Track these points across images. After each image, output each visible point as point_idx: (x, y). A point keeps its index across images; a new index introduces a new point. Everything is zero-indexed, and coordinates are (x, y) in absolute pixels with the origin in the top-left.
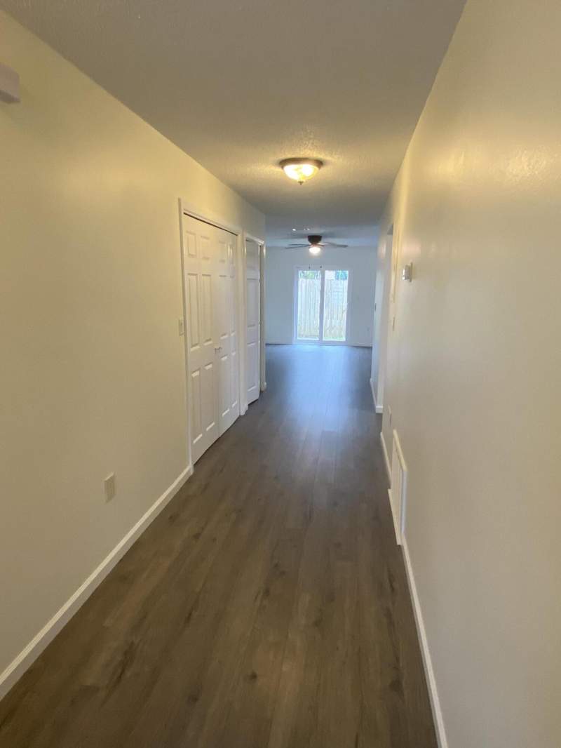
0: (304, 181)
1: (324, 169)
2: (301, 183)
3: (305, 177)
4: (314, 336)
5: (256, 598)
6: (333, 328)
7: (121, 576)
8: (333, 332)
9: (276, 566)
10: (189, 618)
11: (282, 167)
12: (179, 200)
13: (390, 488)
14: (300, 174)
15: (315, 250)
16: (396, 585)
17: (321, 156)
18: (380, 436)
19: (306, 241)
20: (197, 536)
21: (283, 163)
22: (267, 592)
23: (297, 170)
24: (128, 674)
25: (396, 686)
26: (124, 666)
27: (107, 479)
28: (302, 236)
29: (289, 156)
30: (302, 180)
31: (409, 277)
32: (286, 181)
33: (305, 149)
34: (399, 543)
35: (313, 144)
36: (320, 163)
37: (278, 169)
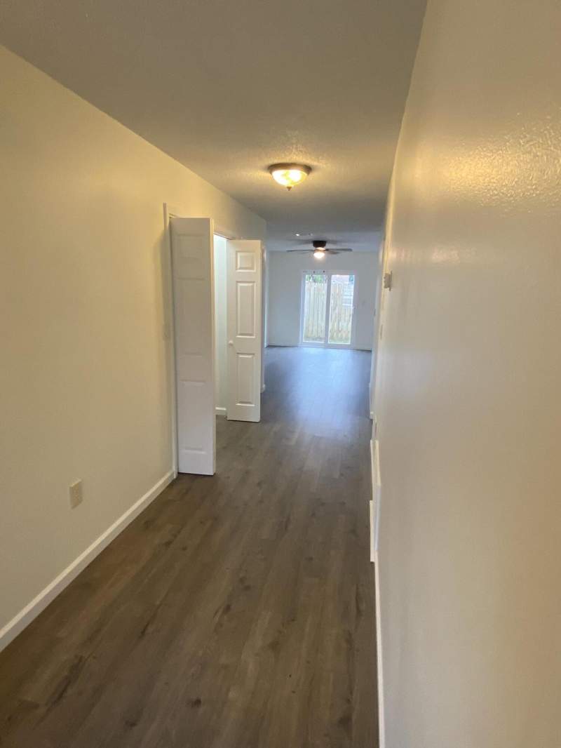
0: (292, 186)
1: (313, 175)
2: (289, 188)
3: (292, 183)
4: (320, 339)
5: (216, 613)
6: (340, 332)
7: (84, 584)
8: (340, 335)
9: (242, 580)
10: (143, 633)
11: (271, 173)
12: (165, 206)
13: (372, 499)
14: (288, 179)
15: (320, 255)
16: (363, 607)
17: (308, 161)
18: (369, 444)
19: (311, 247)
20: (168, 544)
21: (273, 167)
22: (228, 608)
23: (285, 175)
24: (70, 691)
25: (345, 721)
26: (68, 681)
27: (73, 485)
28: (307, 242)
29: (276, 161)
30: (290, 185)
31: (389, 285)
32: (275, 187)
33: (290, 154)
34: (372, 560)
35: (296, 148)
36: (308, 169)
37: (267, 174)
